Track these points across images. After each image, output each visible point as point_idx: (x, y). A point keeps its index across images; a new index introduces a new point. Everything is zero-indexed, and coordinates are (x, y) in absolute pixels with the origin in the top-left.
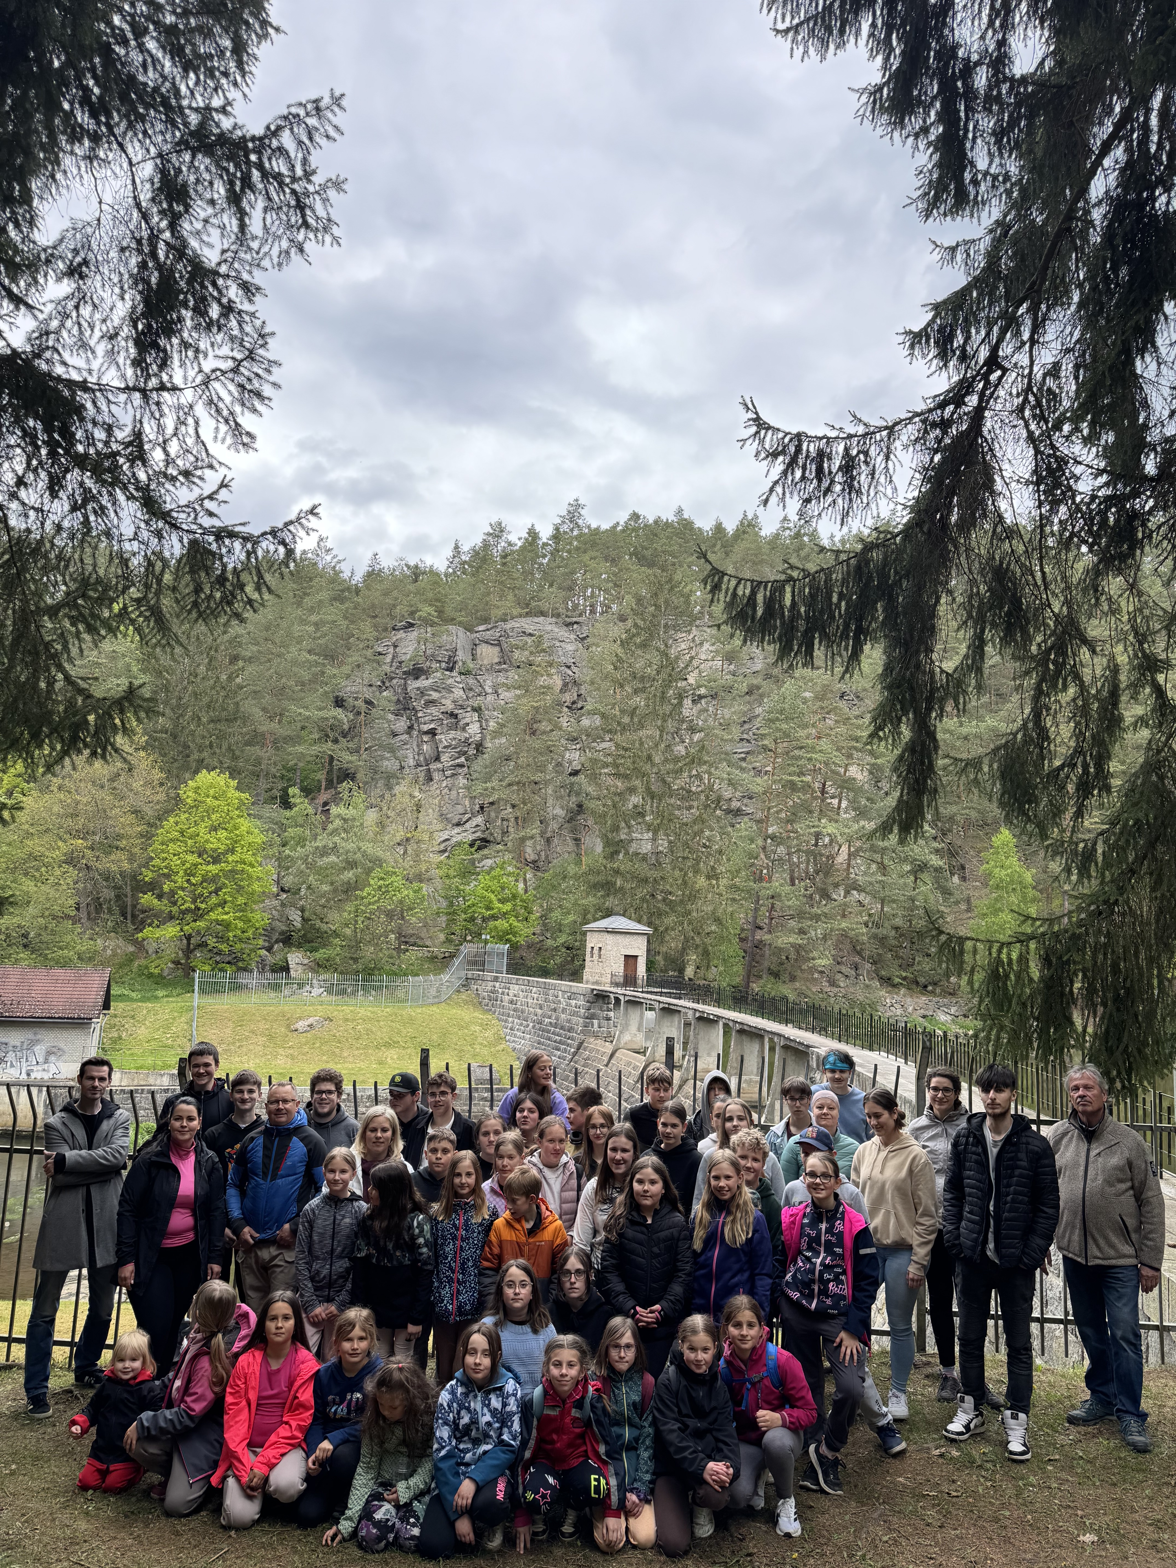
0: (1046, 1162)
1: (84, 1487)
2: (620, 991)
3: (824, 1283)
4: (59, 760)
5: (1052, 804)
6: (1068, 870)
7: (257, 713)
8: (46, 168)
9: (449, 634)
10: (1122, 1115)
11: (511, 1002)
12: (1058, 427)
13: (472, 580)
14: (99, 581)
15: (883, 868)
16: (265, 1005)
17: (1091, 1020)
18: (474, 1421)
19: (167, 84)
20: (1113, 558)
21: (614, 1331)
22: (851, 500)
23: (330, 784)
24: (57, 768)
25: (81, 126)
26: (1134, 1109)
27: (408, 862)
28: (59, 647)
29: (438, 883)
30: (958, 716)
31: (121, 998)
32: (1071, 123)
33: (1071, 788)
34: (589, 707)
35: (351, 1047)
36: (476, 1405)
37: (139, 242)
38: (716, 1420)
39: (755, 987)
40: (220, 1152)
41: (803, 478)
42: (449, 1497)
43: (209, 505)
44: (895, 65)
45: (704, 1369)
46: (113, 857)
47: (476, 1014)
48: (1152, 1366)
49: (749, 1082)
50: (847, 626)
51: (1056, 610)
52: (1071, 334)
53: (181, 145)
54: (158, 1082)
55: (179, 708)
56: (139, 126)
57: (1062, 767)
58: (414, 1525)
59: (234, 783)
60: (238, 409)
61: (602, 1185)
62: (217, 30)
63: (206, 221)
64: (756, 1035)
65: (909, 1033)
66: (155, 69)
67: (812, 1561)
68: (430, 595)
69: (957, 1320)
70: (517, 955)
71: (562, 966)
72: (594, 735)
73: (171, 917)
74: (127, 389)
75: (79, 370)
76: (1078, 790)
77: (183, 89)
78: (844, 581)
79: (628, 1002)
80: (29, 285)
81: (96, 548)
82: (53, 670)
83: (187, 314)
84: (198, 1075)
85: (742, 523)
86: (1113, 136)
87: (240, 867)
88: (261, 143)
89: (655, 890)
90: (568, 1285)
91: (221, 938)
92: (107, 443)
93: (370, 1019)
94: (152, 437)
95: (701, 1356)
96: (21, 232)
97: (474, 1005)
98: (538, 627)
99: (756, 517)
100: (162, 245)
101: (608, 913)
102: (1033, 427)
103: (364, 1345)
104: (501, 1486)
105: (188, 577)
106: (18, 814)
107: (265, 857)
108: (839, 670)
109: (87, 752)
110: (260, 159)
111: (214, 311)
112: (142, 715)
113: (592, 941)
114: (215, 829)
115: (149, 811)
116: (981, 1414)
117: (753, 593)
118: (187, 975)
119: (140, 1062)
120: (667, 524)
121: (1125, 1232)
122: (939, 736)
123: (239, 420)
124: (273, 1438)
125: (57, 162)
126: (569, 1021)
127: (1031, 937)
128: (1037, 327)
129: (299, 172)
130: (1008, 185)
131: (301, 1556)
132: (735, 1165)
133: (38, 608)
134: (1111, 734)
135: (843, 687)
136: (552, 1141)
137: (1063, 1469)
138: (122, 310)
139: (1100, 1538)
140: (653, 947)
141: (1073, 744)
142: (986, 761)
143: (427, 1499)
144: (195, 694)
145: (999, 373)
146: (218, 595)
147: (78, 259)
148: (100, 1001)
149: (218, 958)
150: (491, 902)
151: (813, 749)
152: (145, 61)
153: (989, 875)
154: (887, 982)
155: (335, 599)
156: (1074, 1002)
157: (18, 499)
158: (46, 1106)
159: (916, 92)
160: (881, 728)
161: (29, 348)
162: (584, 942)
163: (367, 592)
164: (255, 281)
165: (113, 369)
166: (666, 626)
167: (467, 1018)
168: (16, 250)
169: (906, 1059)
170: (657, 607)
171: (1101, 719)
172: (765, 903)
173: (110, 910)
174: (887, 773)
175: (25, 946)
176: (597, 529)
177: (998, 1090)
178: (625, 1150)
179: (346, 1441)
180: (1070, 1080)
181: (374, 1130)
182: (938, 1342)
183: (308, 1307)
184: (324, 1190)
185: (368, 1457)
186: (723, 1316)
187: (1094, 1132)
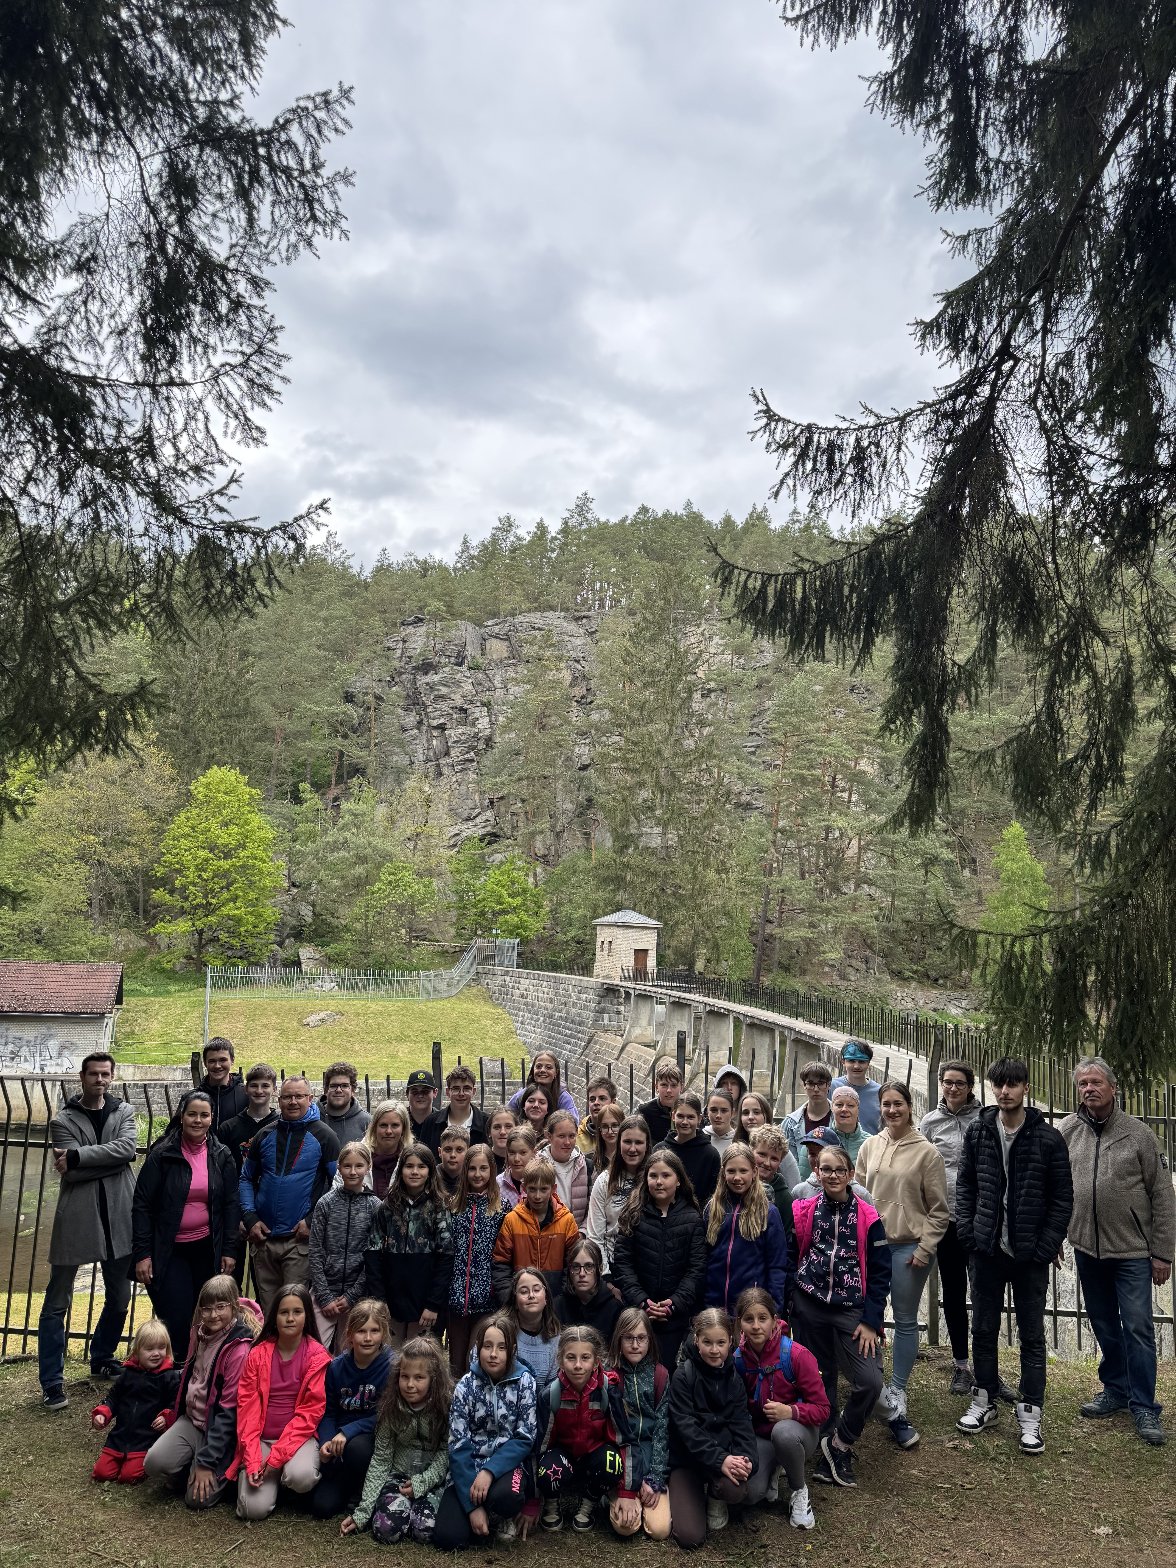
0: (1060, 1155)
1: (99, 1478)
2: (630, 984)
3: (839, 1275)
4: (71, 756)
5: (1065, 797)
6: (1081, 863)
7: (267, 708)
8: (54, 163)
9: (459, 629)
10: (1135, 1107)
11: (522, 996)
12: (1071, 417)
13: (481, 575)
14: (110, 577)
15: (893, 862)
16: (276, 999)
17: (1104, 1014)
18: (490, 1414)
19: (175, 79)
20: (1126, 549)
21: (626, 1323)
22: (862, 492)
23: (340, 779)
24: (69, 764)
25: (89, 122)
26: (1147, 1101)
27: (419, 857)
28: (70, 643)
29: (448, 878)
30: (970, 709)
31: (134, 992)
32: (1084, 110)
33: (1084, 780)
34: (598, 701)
35: (362, 1041)
36: (492, 1397)
37: (148, 237)
38: (732, 1414)
39: (766, 981)
40: (233, 1146)
41: (814, 470)
42: (464, 1489)
43: (218, 499)
44: (907, 51)
45: (719, 1363)
46: (125, 853)
47: (487, 1008)
48: (1165, 1359)
49: (760, 1075)
50: (858, 618)
51: (1069, 602)
52: (1084, 323)
53: (190, 139)
54: (171, 1077)
55: (190, 705)
56: (147, 120)
57: (1076, 758)
58: (428, 1516)
59: (244, 779)
60: (247, 403)
61: (613, 1178)
62: (224, 22)
63: (214, 216)
64: (767, 1028)
65: (920, 1027)
66: (163, 64)
67: (826, 1553)
68: (439, 590)
69: (970, 1313)
70: (528, 949)
71: (572, 961)
72: (603, 730)
73: (183, 912)
74: (137, 383)
75: (88, 365)
76: (1091, 781)
77: (191, 83)
78: (856, 573)
79: (639, 996)
80: (38, 281)
81: (106, 544)
82: (65, 667)
83: (196, 309)
84: (216, 1070)
85: (751, 515)
86: (1126, 123)
87: (250, 862)
88: (269, 137)
89: (664, 883)
90: (577, 1278)
91: (233, 933)
92: (116, 439)
93: (382, 1013)
94: (162, 432)
95: (716, 1348)
96: (29, 227)
97: (485, 999)
98: (548, 621)
99: (765, 510)
100: (170, 241)
101: (619, 908)
102: (1045, 417)
103: (377, 1336)
104: (517, 1478)
105: (198, 573)
106: (30, 809)
107: (277, 852)
108: (850, 663)
109: (98, 748)
110: (269, 153)
111: (223, 306)
112: (154, 711)
113: (602, 935)
114: (225, 824)
115: (161, 808)
116: (995, 1407)
117: (764, 586)
118: (199, 970)
119: (153, 1057)
120: (676, 518)
121: (1136, 1224)
122: (951, 729)
123: (249, 415)
124: (287, 1429)
125: (64, 157)
126: (579, 1015)
127: (1045, 930)
128: (1050, 315)
129: (308, 165)
130: (1020, 173)
131: (316, 1546)
132: (750, 1158)
133: (49, 603)
134: (1125, 726)
135: (853, 680)
136: (562, 1136)
137: (1077, 1461)
138: (131, 305)
139: (1115, 1530)
140: (663, 940)
141: (1086, 736)
142: (999, 753)
143: (441, 1491)
144: (206, 690)
145: (1011, 363)
146: (228, 590)
147: (87, 255)
148: (113, 996)
149: (230, 953)
150: (501, 896)
151: (823, 743)
152: (153, 55)
153: (1000, 868)
154: (898, 975)
155: (344, 594)
156: (1088, 995)
157: (29, 495)
158: (60, 1100)
159: (927, 80)
160: (892, 721)
161: (37, 343)
162: (594, 936)
163: (376, 588)
164: (265, 276)
165: (122, 364)
166: (675, 619)
167: (477, 1012)
168: (24, 245)
169: (917, 1053)
170: (667, 600)
171: (1114, 711)
172: (775, 897)
173: (122, 905)
174: (898, 766)
175: (38, 941)
176: (606, 523)
177: (1011, 1085)
178: (638, 1142)
179: (361, 1433)
180: (1080, 1074)
181: (385, 1125)
182: (951, 1333)
183: (321, 1302)
184: (337, 1183)
185: (382, 1449)
186: (736, 1310)
187: (1103, 1125)
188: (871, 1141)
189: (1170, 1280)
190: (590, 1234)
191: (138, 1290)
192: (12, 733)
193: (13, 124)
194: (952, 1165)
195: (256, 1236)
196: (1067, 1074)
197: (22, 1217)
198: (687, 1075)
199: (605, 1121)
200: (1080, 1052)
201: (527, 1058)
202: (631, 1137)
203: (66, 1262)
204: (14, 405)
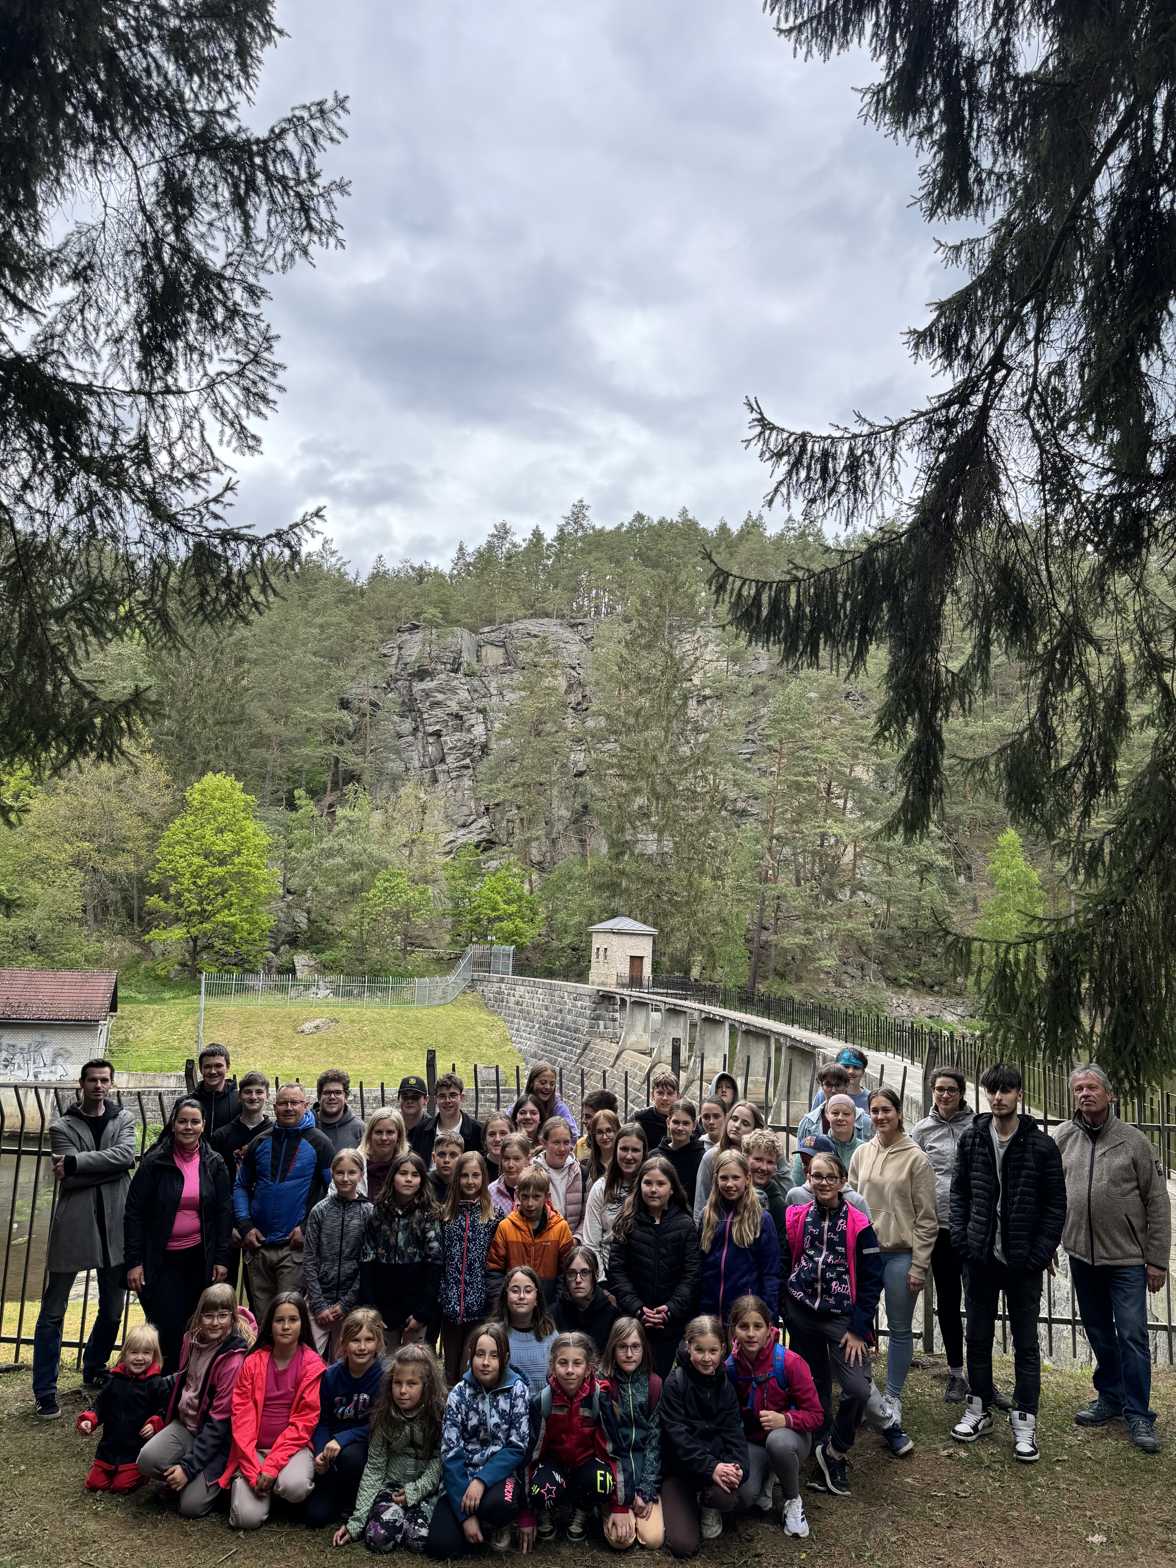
0: (1053, 1162)
1: (92, 1488)
2: (625, 991)
3: (827, 1282)
4: (66, 763)
5: (1058, 804)
6: (1075, 870)
7: (263, 716)
8: (50, 172)
9: (454, 635)
10: (1130, 1115)
11: (517, 1003)
12: (1063, 426)
13: (477, 581)
14: (105, 584)
15: (889, 868)
16: (271, 1006)
17: (1099, 1020)
18: (482, 1423)
19: (171, 89)
20: (1119, 557)
21: (620, 1332)
22: (856, 500)
23: (336, 786)
24: (64, 771)
25: (86, 131)
26: (1141, 1109)
27: (414, 864)
28: (65, 650)
29: (444, 885)
30: (964, 716)
31: (128, 1000)
32: (1076, 122)
33: (1077, 787)
34: (594, 709)
35: (357, 1048)
36: (484, 1406)
37: (144, 245)
38: (724, 1421)
39: (761, 988)
40: (227, 1154)
41: (808, 478)
42: (457, 1498)
43: (213, 507)
44: (900, 62)
45: (710, 1370)
46: (119, 859)
47: (482, 1015)
49: (756, 1083)
50: (852, 626)
51: (1062, 610)
52: (1076, 333)
53: (186, 148)
54: (165, 1084)
55: (185, 712)
56: (144, 130)
57: (1069, 766)
58: (422, 1526)
59: (240, 785)
60: (243, 412)
61: (610, 1186)
62: (221, 33)
63: (211, 224)
64: (762, 1035)
65: (915, 1034)
66: (159, 74)
67: (820, 1562)
68: (435, 596)
69: (965, 1321)
70: (523, 956)
71: (567, 967)
72: (599, 737)
73: (177, 919)
74: (132, 391)
75: (84, 373)
76: (1084, 789)
77: (187, 93)
78: (850, 581)
79: (634, 1003)
80: (34, 289)
81: (102, 551)
82: (60, 673)
83: (192, 317)
84: (211, 1076)
85: (746, 523)
86: (1118, 135)
87: (245, 869)
88: (265, 147)
89: (660, 890)
90: (574, 1285)
91: (228, 940)
92: (112, 447)
93: (377, 1021)
94: (157, 440)
95: (708, 1357)
96: (27, 236)
97: (480, 1006)
98: (544, 628)
99: (761, 517)
100: (166, 249)
101: (614, 915)
102: (1038, 426)
103: (371, 1345)
104: (509, 1487)
105: (193, 580)
106: (25, 816)
107: (272, 859)
108: (844, 670)
109: (93, 755)
110: (264, 162)
111: (220, 314)
112: (149, 717)
113: (598, 942)
114: (221, 831)
115: (155, 814)
116: (989, 1415)
117: (758, 593)
118: (194, 977)
119: (147, 1064)
120: (672, 525)
121: (1131, 1232)
122: (945, 736)
123: (244, 423)
124: (280, 1439)
125: (60, 166)
126: (575, 1022)
127: (1039, 937)
128: (1042, 325)
129: (304, 175)
130: (1013, 184)
131: (309, 1556)
132: (742, 1165)
133: (44, 611)
134: (1118, 733)
135: (848, 687)
136: (557, 1142)
137: (1071, 1469)
138: (127, 313)
139: (1109, 1538)
140: (658, 947)
141: (1079, 743)
142: (993, 760)
143: (435, 1500)
144: (201, 696)
145: (1004, 372)
146: (223, 597)
147: (83, 263)
148: (108, 1003)
149: (224, 960)
150: (496, 903)
151: (818, 749)
152: (149, 66)
153: (995, 875)
154: (894, 982)
155: (340, 601)
156: (1082, 1002)
157: (24, 502)
158: (53, 1108)
159: (920, 92)
160: (886, 728)
161: (34, 352)
162: (589, 943)
163: (372, 595)
164: (260, 284)
165: (119, 372)
166: (671, 626)
167: (473, 1020)
168: (21, 254)
169: (913, 1060)
170: (662, 608)
171: (1107, 719)
172: (771, 904)
173: (116, 912)
174: (893, 773)
175: (32, 948)
176: (602, 530)
177: (1005, 1091)
178: (635, 1150)
179: (354, 1442)
180: (1075, 1080)
181: (380, 1132)
182: (946, 1342)
183: (315, 1309)
184: (332, 1191)
185: (376, 1456)
186: (730, 1317)
187: (1099, 1131)
188: (863, 1150)
189: (1165, 1287)
190: (586, 1241)
191: (131, 1298)
192: (7, 740)
193: (10, 133)
194: (946, 1172)
195: (251, 1242)
196: (1061, 1081)
197: (15, 1226)
198: (682, 1083)
199: (599, 1127)
200: (1075, 1059)
201: (522, 1065)
202: (628, 1144)
203: (63, 1269)
204: (9, 412)
